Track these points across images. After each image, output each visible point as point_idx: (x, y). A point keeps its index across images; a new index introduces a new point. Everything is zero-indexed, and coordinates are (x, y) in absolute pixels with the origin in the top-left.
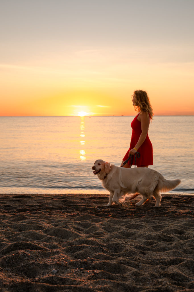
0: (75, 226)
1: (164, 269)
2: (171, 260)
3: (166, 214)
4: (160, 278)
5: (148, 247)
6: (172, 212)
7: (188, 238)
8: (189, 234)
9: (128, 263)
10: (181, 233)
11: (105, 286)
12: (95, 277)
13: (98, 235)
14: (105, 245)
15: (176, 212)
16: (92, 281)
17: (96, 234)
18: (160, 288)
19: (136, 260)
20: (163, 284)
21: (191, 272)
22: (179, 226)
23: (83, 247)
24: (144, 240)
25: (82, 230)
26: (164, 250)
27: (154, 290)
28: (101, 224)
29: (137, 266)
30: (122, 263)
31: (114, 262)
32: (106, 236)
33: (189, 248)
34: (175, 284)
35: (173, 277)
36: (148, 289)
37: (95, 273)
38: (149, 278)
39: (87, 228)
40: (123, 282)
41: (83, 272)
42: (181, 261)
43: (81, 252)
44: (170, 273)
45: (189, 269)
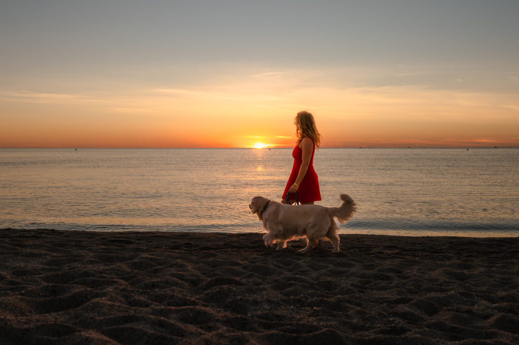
0: (274, 263)
1: (392, 308)
2: (397, 299)
3: (372, 254)
4: (390, 317)
5: (367, 286)
6: (378, 253)
7: (408, 278)
8: (408, 273)
9: (348, 301)
10: (398, 272)
11: (331, 323)
12: (315, 314)
13: (304, 273)
14: (315, 283)
15: (382, 253)
16: (314, 318)
17: (301, 271)
18: (394, 327)
19: (356, 298)
20: (396, 323)
21: (423, 312)
22: (395, 265)
23: (292, 284)
24: (359, 279)
25: (283, 268)
26: (385, 289)
27: (387, 329)
28: (305, 262)
29: (359, 305)
30: (341, 301)
31: (332, 300)
32: (314, 274)
33: (413, 287)
34: (409, 323)
35: (404, 316)
36: (379, 327)
37: (315, 310)
38: (377, 317)
39: (288, 266)
40: (349, 320)
41: (300, 310)
42: (410, 300)
43: (290, 289)
44: (400, 312)
45: (420, 309)
